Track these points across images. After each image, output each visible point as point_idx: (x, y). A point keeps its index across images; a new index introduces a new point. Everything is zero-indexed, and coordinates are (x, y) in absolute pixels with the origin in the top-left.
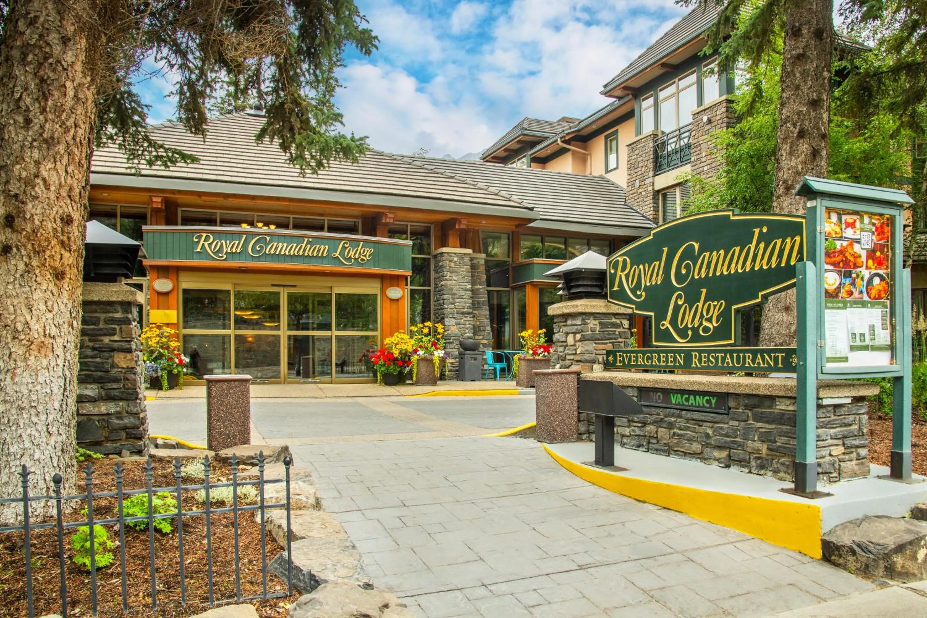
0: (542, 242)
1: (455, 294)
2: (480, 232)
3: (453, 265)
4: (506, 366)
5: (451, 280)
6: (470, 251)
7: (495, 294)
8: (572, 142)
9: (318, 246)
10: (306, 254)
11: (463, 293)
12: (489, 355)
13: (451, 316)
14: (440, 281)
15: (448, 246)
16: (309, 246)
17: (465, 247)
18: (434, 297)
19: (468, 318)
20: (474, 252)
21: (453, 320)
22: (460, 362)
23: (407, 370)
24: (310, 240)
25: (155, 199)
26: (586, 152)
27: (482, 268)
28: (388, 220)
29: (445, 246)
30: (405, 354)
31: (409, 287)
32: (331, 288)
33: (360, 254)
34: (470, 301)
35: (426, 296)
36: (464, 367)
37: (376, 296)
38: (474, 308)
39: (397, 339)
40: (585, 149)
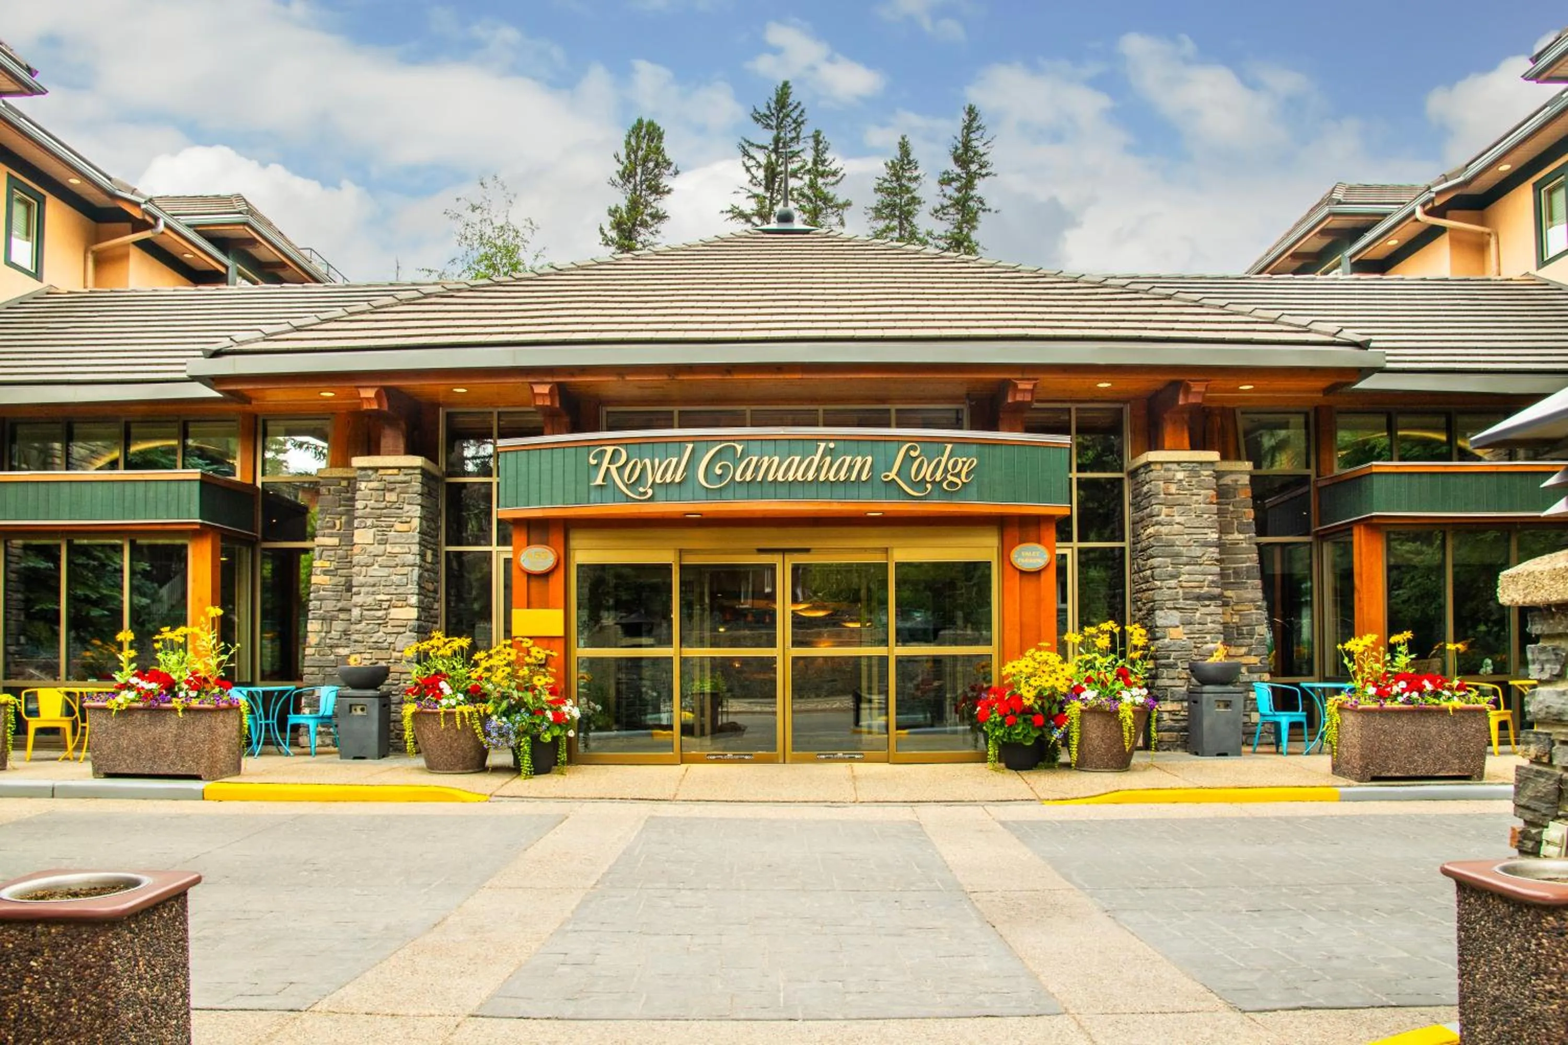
0: (1391, 428)
1: (1178, 555)
2: (1239, 415)
3: (1173, 489)
4: (1304, 720)
5: (1170, 524)
6: (1214, 456)
7: (1277, 552)
8: (1449, 213)
9: (848, 459)
10: (822, 478)
11: (1198, 552)
12: (1263, 693)
13: (1170, 604)
14: (1145, 528)
15: (1162, 448)
16: (828, 459)
17: (1204, 448)
18: (1132, 564)
19: (1212, 609)
20: (1224, 457)
21: (1174, 612)
22: (1189, 709)
23: (1057, 734)
24: (832, 445)
25: (538, 389)
26: (1487, 230)
27: (1245, 495)
28: (1019, 398)
29: (1156, 449)
30: (1052, 698)
31: (1076, 544)
32: (886, 550)
33: (946, 470)
34: (1217, 569)
35: (1114, 560)
36: (1200, 723)
37: (988, 565)
38: (1226, 586)
39: (1032, 664)
40: (1482, 223)
